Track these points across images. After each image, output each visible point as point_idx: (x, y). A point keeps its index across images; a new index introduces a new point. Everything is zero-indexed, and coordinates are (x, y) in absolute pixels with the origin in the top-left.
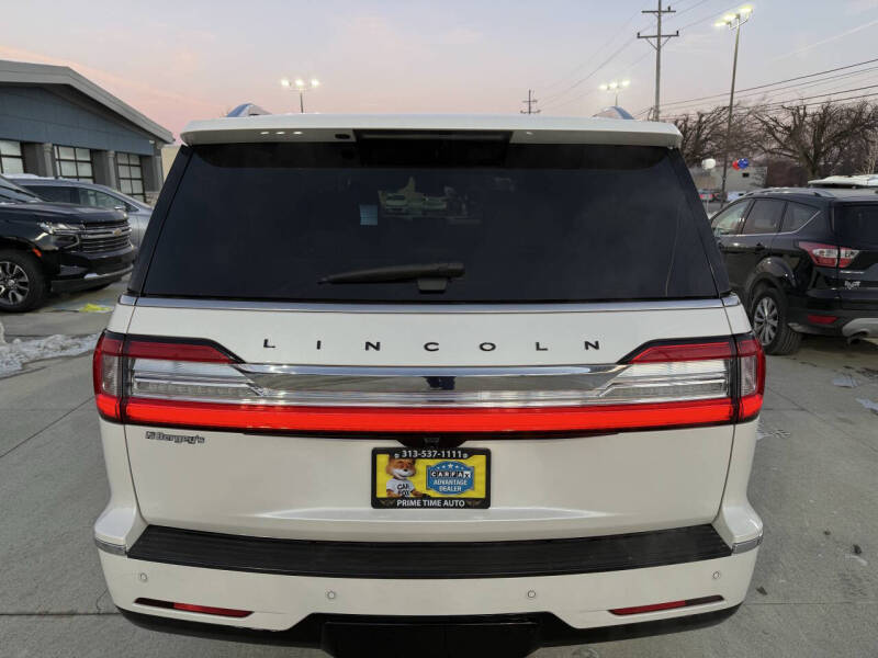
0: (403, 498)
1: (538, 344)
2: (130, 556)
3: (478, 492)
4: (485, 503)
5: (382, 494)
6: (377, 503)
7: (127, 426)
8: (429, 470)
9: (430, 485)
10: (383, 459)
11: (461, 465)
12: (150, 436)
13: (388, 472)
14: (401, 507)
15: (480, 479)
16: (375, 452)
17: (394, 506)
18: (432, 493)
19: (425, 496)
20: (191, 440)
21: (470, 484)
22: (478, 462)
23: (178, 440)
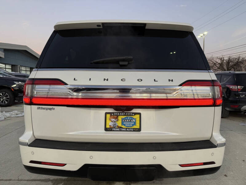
0: (114, 128)
1: (155, 80)
2: (29, 146)
3: (137, 126)
4: (139, 130)
5: (108, 127)
6: (106, 129)
7: (32, 106)
8: (122, 119)
9: (122, 124)
10: (108, 116)
11: (132, 118)
12: (38, 108)
13: (110, 120)
14: (114, 131)
15: (138, 122)
16: (106, 113)
17: (111, 130)
18: (123, 127)
19: (121, 128)
20: (50, 109)
21: (135, 124)
22: (137, 117)
23: (47, 109)
